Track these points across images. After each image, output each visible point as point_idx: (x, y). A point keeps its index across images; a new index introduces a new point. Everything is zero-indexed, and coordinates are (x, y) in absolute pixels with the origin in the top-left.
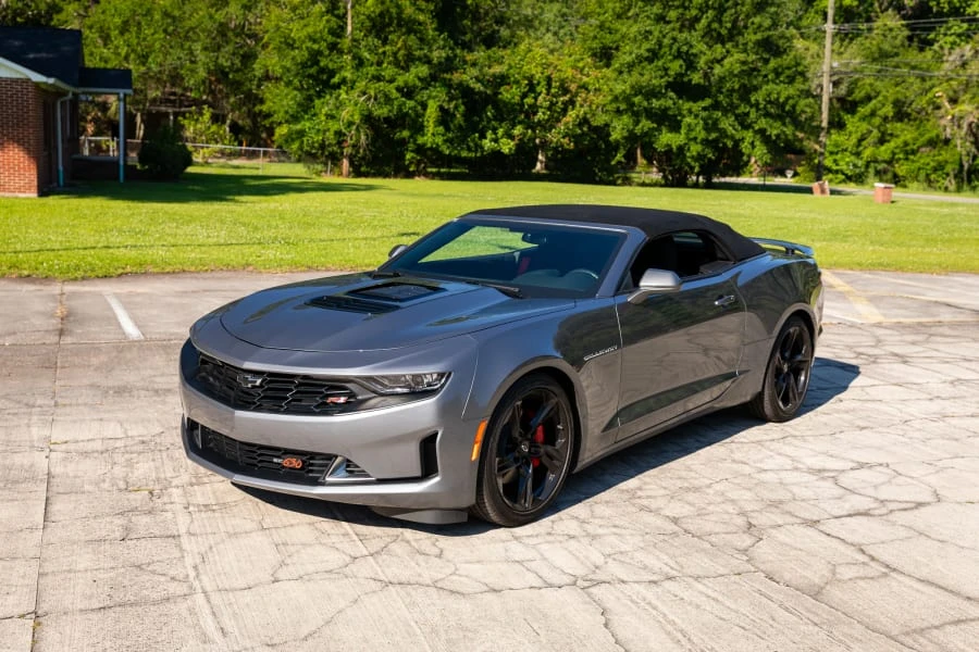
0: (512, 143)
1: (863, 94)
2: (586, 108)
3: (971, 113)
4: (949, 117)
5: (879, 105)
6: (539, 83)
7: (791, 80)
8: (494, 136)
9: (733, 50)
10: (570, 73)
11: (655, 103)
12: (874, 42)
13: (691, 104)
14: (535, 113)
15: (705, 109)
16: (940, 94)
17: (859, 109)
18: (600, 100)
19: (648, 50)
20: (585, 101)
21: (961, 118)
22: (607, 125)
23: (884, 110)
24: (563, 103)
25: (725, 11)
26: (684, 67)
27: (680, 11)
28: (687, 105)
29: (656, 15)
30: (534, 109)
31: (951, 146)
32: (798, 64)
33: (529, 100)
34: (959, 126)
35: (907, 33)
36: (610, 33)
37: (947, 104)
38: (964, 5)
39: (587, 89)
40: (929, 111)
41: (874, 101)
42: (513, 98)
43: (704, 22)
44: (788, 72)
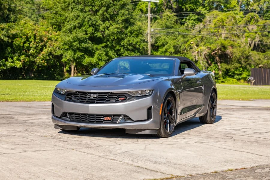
0: (21, 63)
1: (161, 43)
2: (51, 48)
3: (205, 50)
4: (197, 52)
5: (168, 47)
6: (30, 37)
7: (137, 36)
8: (12, 60)
9: (113, 24)
10: (44, 33)
11: (84, 45)
12: (164, 22)
13: (97, 45)
14: (29, 50)
15: (103, 47)
16: (192, 42)
17: (160, 49)
18: (57, 44)
19: (78, 23)
20: (51, 45)
21: (201, 52)
22: (62, 55)
23: (170, 49)
24: (41, 46)
25: (110, 7)
26: (94, 30)
27: (90, 7)
28: (96, 46)
29: (81, 9)
30: (29, 48)
31: (198, 63)
32: (140, 29)
33: (26, 45)
34: (201, 55)
35: (176, 18)
36: (61, 16)
37: (195, 46)
38: (196, 8)
39: (51, 40)
40: (189, 50)
41: (166, 46)
42: (20, 44)
43: (101, 12)
44: (136, 33)
